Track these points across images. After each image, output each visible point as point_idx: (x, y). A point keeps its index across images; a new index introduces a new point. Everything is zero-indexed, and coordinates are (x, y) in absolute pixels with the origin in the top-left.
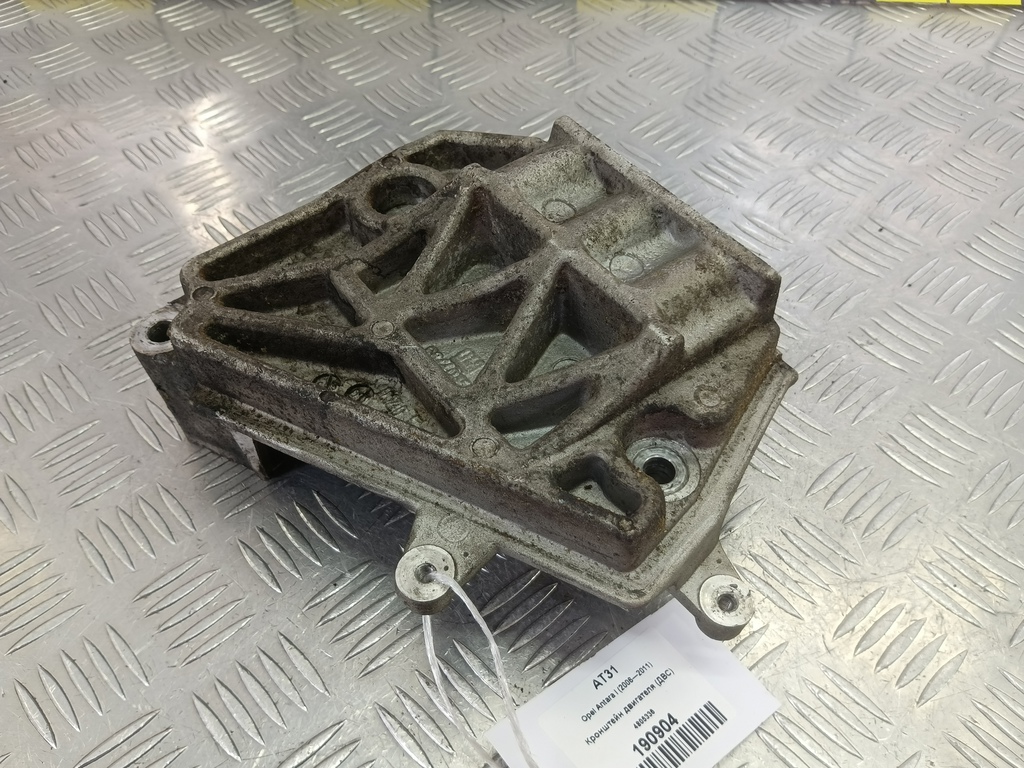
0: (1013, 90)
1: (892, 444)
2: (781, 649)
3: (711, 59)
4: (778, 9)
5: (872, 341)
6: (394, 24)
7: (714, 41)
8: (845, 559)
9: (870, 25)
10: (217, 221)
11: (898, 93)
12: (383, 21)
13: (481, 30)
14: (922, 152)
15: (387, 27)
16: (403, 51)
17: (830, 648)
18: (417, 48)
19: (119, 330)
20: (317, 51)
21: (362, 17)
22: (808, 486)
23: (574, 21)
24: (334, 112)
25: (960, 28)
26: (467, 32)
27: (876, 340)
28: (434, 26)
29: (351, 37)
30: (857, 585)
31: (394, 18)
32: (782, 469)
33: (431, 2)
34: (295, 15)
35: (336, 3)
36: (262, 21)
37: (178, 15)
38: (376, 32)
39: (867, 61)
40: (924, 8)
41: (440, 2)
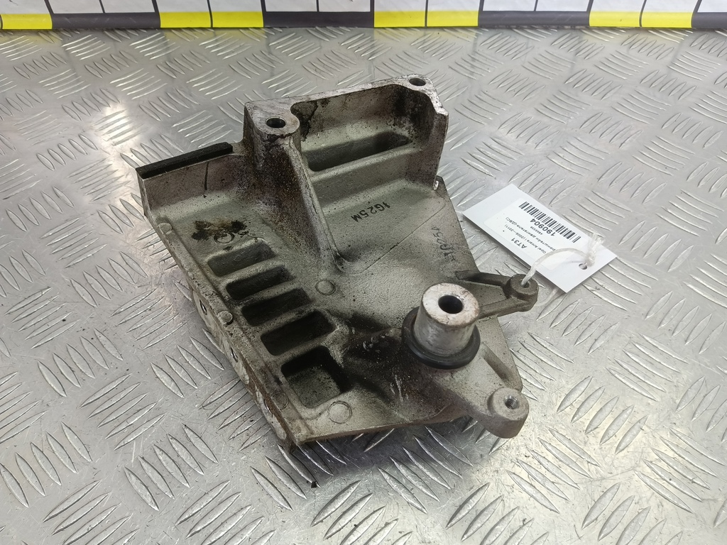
0: (690, 91)
1: (618, 368)
2: (544, 538)
3: (472, 73)
4: (520, 34)
5: (599, 287)
6: (240, 52)
7: (474, 59)
8: (589, 462)
9: (587, 44)
10: (108, 208)
11: (609, 95)
12: (232, 49)
13: (304, 55)
14: (628, 140)
15: (235, 54)
16: (247, 72)
17: (581, 535)
18: (257, 69)
19: (33, 298)
20: (183, 73)
21: (217, 46)
22: (559, 404)
23: (373, 47)
24: (195, 120)
25: (650, 45)
26: (294, 57)
27: (602, 286)
28: (270, 53)
29: (207, 61)
30: (598, 483)
31: (241, 47)
32: (538, 391)
33: (267, 34)
34: (166, 46)
35: (197, 36)
36: (141, 51)
37: (79, 48)
38: (227, 57)
39: (586, 71)
40: (624, 31)
41: (273, 33)
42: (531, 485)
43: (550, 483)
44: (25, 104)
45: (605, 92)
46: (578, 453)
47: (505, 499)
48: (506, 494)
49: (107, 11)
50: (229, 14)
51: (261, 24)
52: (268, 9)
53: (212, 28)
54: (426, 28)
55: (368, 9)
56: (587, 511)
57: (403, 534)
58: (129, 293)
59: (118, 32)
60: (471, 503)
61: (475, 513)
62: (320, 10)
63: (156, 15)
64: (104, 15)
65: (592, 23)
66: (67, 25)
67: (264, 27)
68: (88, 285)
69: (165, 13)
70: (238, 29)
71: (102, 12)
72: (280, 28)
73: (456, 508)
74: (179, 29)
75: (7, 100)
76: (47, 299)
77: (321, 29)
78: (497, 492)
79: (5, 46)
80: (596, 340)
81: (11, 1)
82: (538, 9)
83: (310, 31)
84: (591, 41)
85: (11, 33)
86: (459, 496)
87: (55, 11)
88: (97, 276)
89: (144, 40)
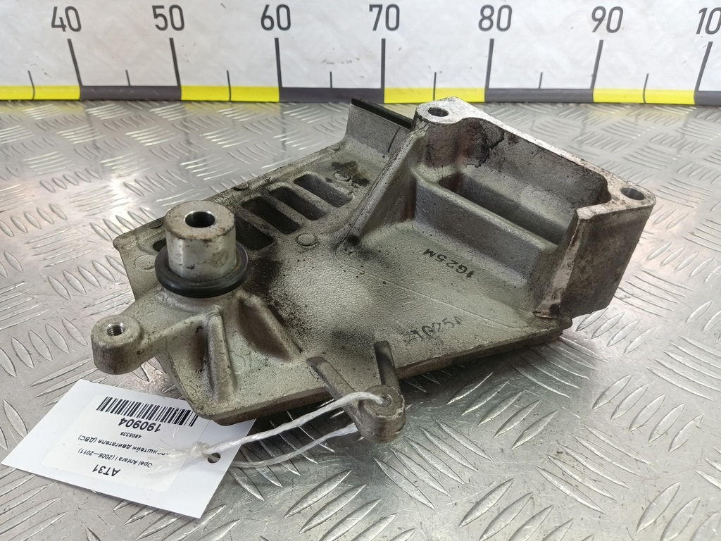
0: (702, 147)
1: (661, 368)
5: (628, 295)
6: (255, 117)
9: (592, 115)
10: (102, 222)
11: (619, 149)
12: (248, 115)
13: (316, 120)
14: (643, 182)
15: (250, 118)
16: (260, 130)
18: (270, 128)
20: (197, 129)
21: (234, 113)
26: (306, 121)
27: (632, 295)
28: (283, 118)
29: (222, 122)
31: (255, 114)
33: (281, 106)
34: (184, 112)
35: (215, 106)
36: (160, 115)
37: (100, 112)
38: (241, 120)
39: (594, 133)
40: (628, 107)
41: (288, 106)
42: (567, 482)
43: (591, 481)
44: (39, 146)
45: (615, 147)
46: (623, 450)
47: (535, 497)
48: (534, 490)
49: (132, 84)
50: (247, 89)
51: (276, 98)
52: (285, 85)
53: (230, 101)
55: (378, 86)
56: (642, 512)
57: (403, 530)
58: (108, 289)
59: (141, 103)
60: (491, 500)
61: (496, 511)
62: (334, 86)
63: (178, 88)
64: (130, 87)
65: (596, 99)
66: (92, 95)
67: (280, 102)
68: (66, 281)
69: (187, 87)
70: (255, 102)
71: (125, 83)
72: (295, 102)
73: (472, 505)
74: (199, 102)
75: (23, 144)
76: (20, 291)
77: (333, 105)
78: (524, 488)
79: (32, 110)
80: (631, 342)
81: (46, 74)
82: (542, 87)
83: (323, 105)
84: (596, 113)
85: (41, 103)
86: (475, 492)
87: (84, 83)
88: (77, 274)
89: (164, 108)
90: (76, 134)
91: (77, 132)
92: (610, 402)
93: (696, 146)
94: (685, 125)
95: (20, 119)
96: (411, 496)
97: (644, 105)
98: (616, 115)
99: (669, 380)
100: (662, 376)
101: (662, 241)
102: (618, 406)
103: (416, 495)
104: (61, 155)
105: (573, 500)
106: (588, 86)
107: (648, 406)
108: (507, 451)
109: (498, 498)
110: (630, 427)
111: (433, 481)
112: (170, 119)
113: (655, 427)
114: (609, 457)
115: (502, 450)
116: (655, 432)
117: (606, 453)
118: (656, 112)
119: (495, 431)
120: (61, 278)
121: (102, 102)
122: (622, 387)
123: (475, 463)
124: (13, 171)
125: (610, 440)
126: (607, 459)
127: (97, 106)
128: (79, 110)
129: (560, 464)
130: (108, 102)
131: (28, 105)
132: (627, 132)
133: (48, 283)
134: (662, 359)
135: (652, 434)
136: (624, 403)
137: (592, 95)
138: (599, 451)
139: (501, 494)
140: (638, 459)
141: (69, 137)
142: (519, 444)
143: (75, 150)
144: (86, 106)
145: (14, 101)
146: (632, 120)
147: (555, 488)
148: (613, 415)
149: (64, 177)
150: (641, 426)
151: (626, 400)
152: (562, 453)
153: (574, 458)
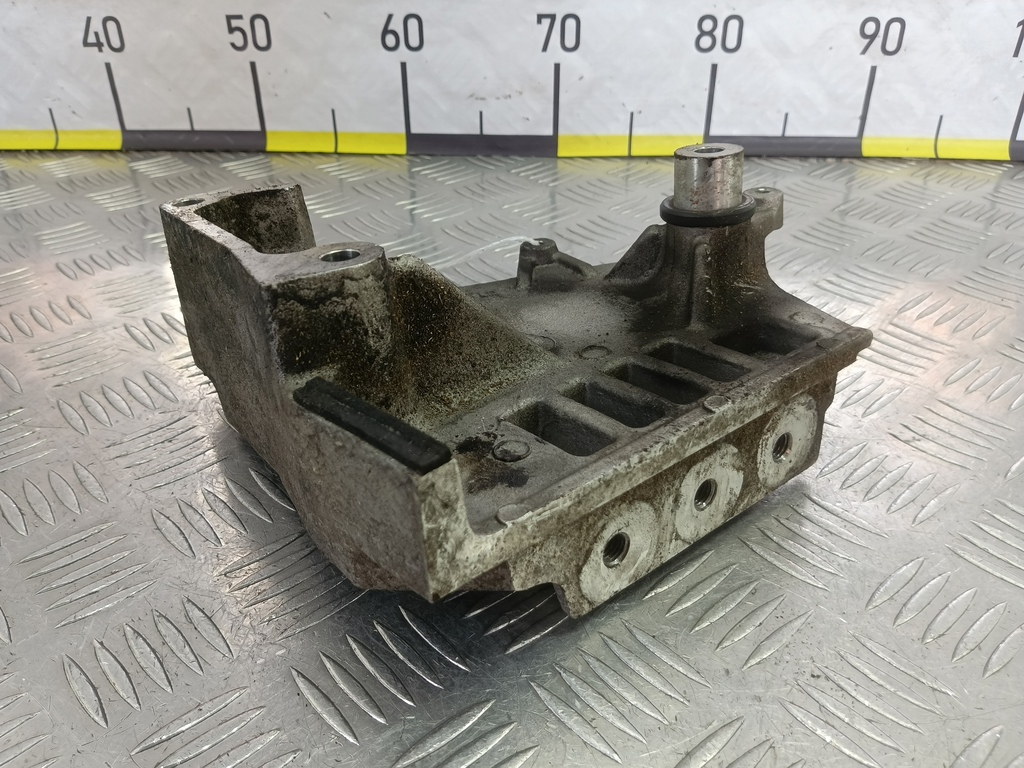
0: (1022, 221)
1: (969, 547)
5: (917, 437)
6: (371, 175)
8: (934, 689)
9: (860, 175)
11: (900, 223)
12: (360, 173)
13: (458, 180)
14: (937, 270)
15: (363, 177)
16: (376, 193)
18: (391, 192)
21: (340, 170)
22: (867, 597)
23: (554, 174)
26: (444, 182)
27: (923, 436)
28: (411, 177)
29: (324, 183)
31: (372, 171)
32: (829, 577)
33: (409, 161)
34: (270, 168)
35: (314, 160)
36: (235, 172)
37: (150, 167)
38: (351, 180)
39: (862, 200)
40: (913, 163)
41: (418, 160)
42: (826, 722)
43: (864, 722)
44: (58, 215)
45: (895, 220)
46: (912, 673)
47: (777, 746)
48: (779, 737)
49: (197, 127)
50: (360, 136)
51: (402, 149)
52: (414, 130)
53: (336, 153)
54: (630, 157)
55: (549, 132)
58: (144, 419)
59: (208, 155)
60: (709, 749)
62: (486, 132)
63: (262, 134)
64: (193, 132)
65: (866, 152)
66: (139, 144)
67: (407, 154)
68: (83, 408)
69: (274, 133)
70: (371, 155)
71: (187, 127)
72: (429, 155)
73: (680, 757)
74: (291, 154)
75: (36, 211)
76: (14, 422)
77: (484, 158)
78: (761, 732)
79: (53, 165)
80: (923, 507)
81: (74, 113)
82: (789, 133)
83: (469, 159)
84: (866, 172)
85: (66, 154)
86: (685, 736)
87: (129, 126)
88: (100, 398)
89: (241, 162)
90: (113, 197)
91: (114, 195)
92: (891, 598)
93: (1013, 219)
94: (996, 190)
95: (35, 176)
96: (585, 743)
97: (935, 160)
98: (895, 175)
99: (982, 566)
100: (971, 560)
101: (967, 356)
102: (905, 605)
103: (593, 740)
104: (89, 227)
105: (836, 751)
106: (854, 133)
107: (950, 605)
108: (735, 673)
109: (720, 746)
110: (924, 638)
111: (620, 718)
112: (249, 178)
113: (962, 638)
114: (891, 684)
115: (727, 672)
116: (961, 646)
117: (887, 678)
118: (954, 171)
119: (717, 642)
120: (77, 403)
121: (154, 154)
122: (911, 576)
123: (685, 692)
124: (19, 249)
125: (892, 657)
126: (888, 687)
127: (145, 159)
128: (120, 164)
129: (816, 695)
130: (162, 153)
131: (48, 157)
132: (912, 198)
133: (57, 410)
134: (970, 534)
135: (956, 648)
136: (913, 600)
137: (859, 146)
138: (875, 674)
139: (725, 740)
140: (936, 687)
141: (102, 202)
142: (753, 662)
143: (110, 220)
144: (129, 159)
145: (29, 152)
146: (919, 181)
147: (808, 732)
148: (897, 618)
149: (91, 258)
150: (940, 636)
151: (917, 596)
152: (818, 677)
153: (838, 685)
